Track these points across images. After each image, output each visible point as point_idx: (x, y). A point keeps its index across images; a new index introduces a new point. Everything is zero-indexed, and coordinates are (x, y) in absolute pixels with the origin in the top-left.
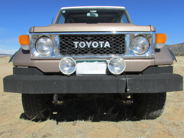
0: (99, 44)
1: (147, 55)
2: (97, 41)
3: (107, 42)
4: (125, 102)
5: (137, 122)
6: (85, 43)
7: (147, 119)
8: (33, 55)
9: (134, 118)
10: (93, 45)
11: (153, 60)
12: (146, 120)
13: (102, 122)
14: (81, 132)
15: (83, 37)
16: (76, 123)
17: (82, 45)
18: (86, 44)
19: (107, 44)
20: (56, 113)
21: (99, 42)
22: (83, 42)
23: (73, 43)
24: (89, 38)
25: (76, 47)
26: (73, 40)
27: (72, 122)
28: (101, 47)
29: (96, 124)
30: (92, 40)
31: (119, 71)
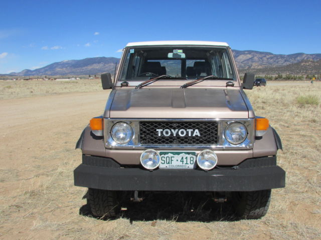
0: (187, 133)
1: (244, 146)
2: (184, 129)
3: (197, 130)
4: (217, 200)
5: (236, 222)
6: (170, 130)
7: (248, 219)
8: (109, 143)
9: (232, 217)
10: (180, 133)
11: (251, 152)
12: (247, 221)
13: (189, 222)
14: (163, 234)
15: (168, 124)
16: (156, 222)
17: (167, 133)
18: (172, 132)
19: (197, 133)
20: (126, 209)
21: (187, 130)
22: (167, 130)
23: (155, 130)
24: (175, 125)
25: (160, 135)
26: (156, 127)
27: (151, 222)
28: (190, 135)
29: (181, 224)
30: (179, 128)
31: (209, 166)
